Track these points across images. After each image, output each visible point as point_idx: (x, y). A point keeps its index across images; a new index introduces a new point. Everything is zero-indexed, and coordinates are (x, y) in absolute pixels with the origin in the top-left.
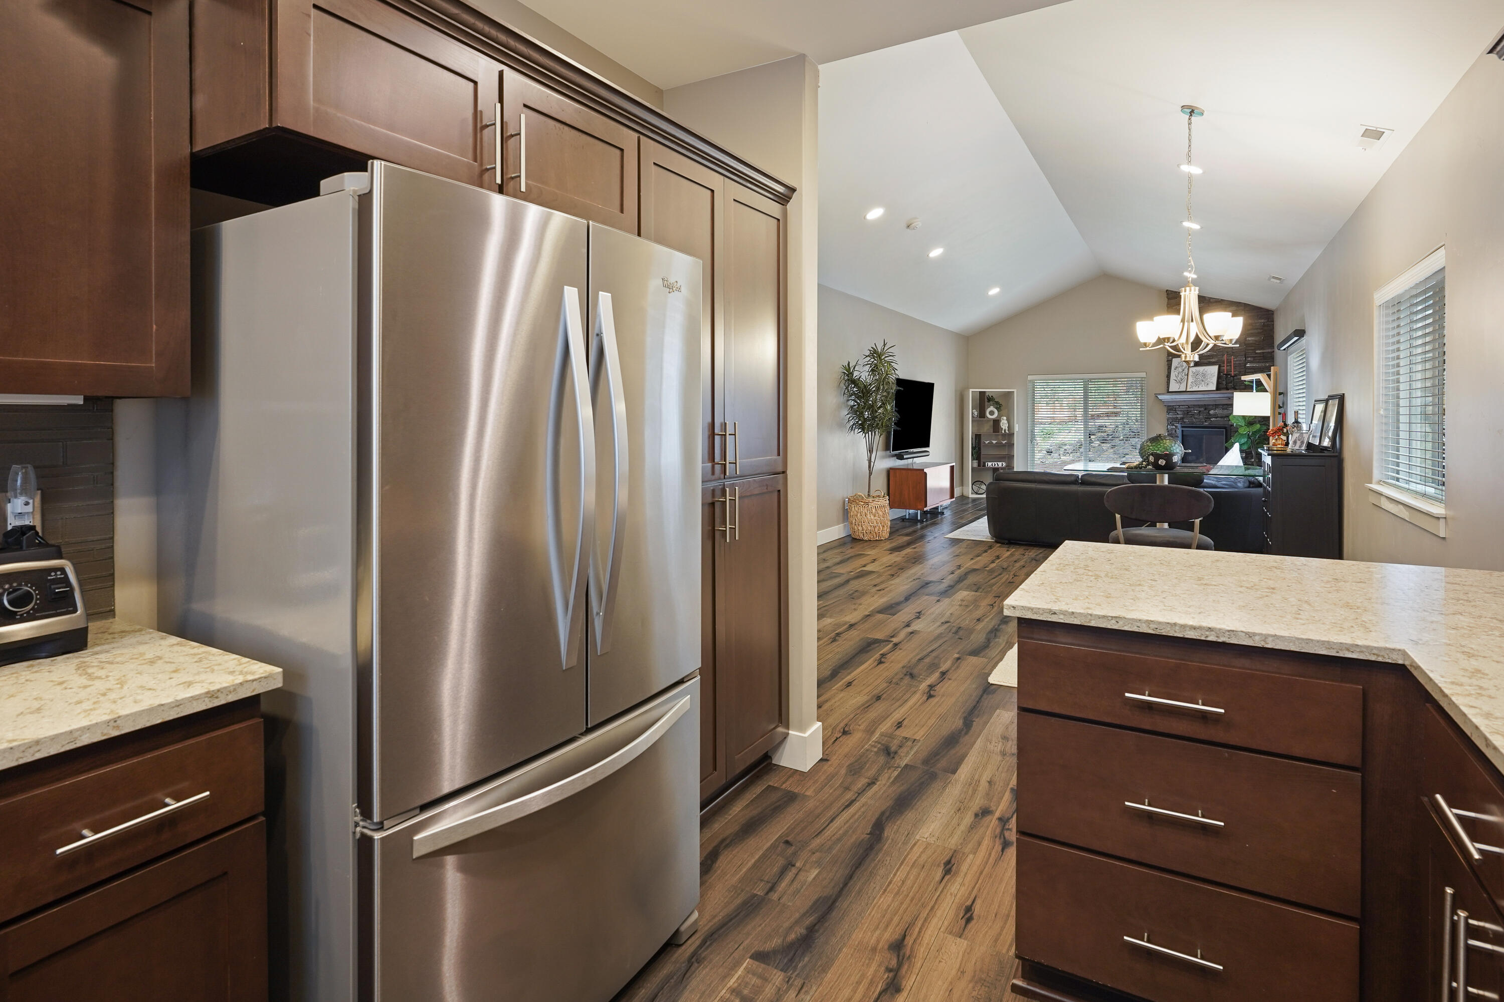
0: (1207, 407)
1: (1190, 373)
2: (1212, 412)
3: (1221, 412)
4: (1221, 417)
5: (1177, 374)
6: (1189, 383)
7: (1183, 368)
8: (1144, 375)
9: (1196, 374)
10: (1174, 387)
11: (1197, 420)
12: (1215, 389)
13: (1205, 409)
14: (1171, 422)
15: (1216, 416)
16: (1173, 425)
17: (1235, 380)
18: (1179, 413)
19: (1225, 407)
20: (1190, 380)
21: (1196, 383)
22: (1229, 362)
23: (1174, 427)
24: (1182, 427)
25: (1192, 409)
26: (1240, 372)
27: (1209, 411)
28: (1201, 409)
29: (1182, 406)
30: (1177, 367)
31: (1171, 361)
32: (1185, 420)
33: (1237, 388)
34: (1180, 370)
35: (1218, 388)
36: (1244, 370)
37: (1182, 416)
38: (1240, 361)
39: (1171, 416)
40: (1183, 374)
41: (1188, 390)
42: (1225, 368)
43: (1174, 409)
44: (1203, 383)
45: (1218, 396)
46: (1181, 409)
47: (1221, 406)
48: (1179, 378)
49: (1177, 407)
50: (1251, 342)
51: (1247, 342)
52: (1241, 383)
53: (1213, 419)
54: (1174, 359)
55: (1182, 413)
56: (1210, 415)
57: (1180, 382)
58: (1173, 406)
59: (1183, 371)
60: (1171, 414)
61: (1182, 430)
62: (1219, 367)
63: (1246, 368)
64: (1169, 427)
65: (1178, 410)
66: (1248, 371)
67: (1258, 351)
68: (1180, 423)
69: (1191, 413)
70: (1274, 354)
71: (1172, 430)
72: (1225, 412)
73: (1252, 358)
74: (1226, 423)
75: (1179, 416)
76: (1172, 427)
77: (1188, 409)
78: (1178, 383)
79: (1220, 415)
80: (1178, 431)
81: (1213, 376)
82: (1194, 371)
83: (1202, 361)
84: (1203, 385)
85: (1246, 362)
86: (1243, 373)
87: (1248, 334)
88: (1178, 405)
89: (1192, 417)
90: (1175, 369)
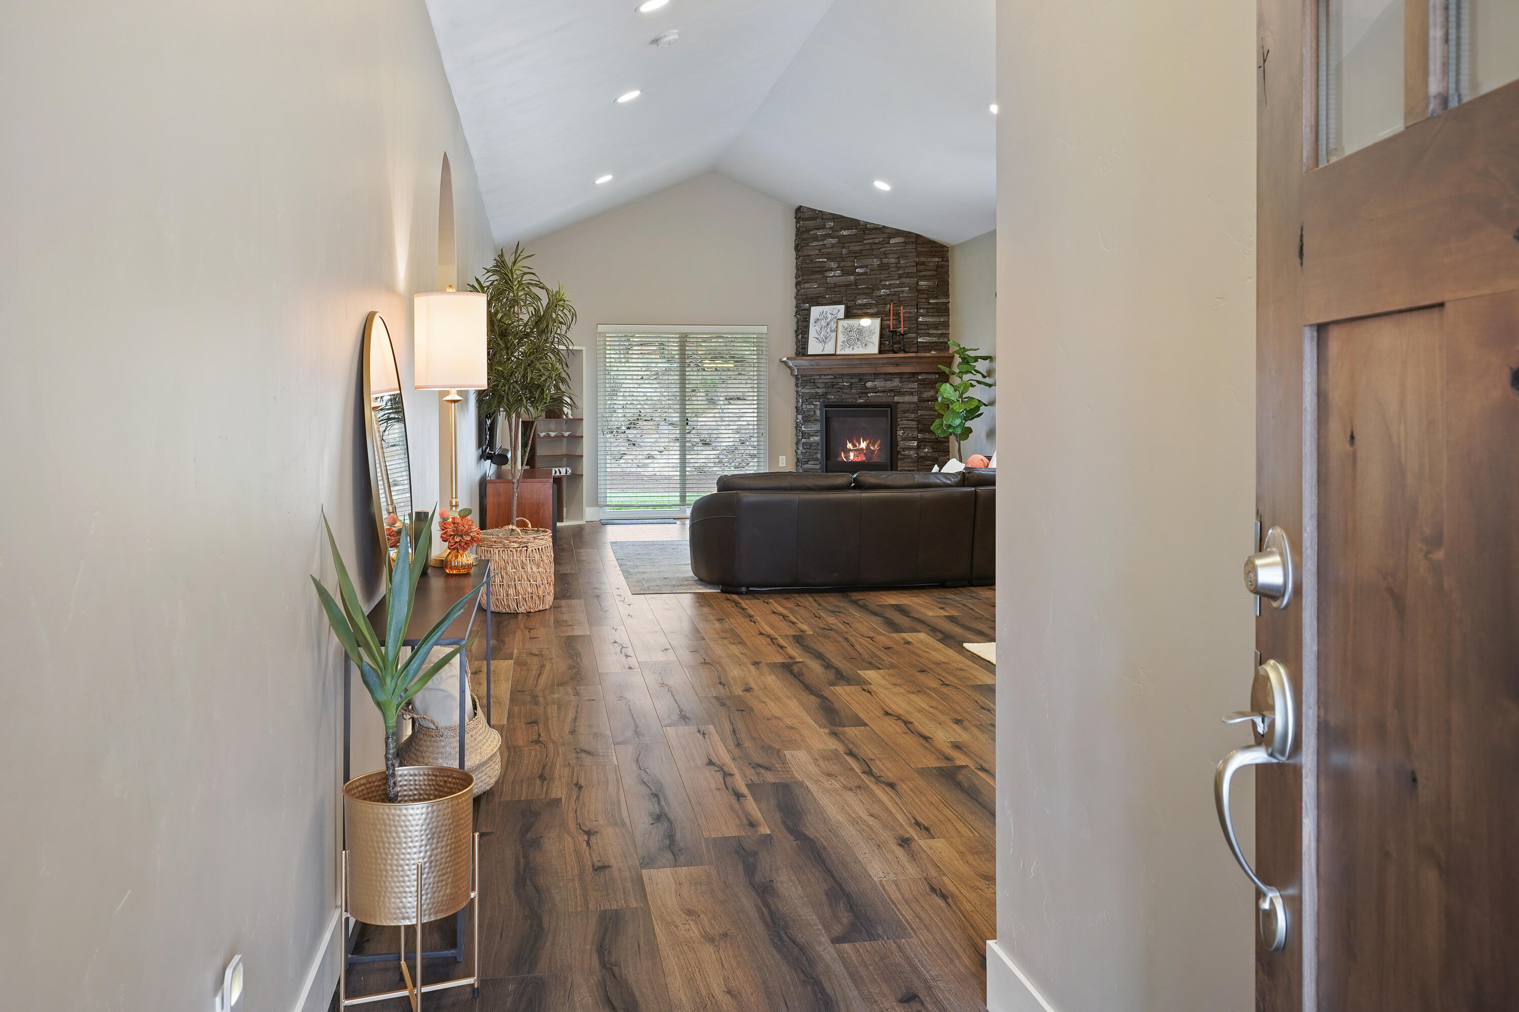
0: (862, 378)
1: (840, 329)
2: (869, 384)
3: (882, 384)
4: (884, 392)
5: (818, 329)
6: (839, 343)
7: (828, 320)
8: (764, 329)
9: (848, 330)
10: (814, 348)
11: (847, 396)
12: (877, 352)
13: (860, 380)
14: (809, 399)
15: (874, 390)
16: (811, 403)
17: (905, 340)
18: (819, 385)
19: (888, 377)
20: (841, 338)
21: (849, 343)
22: (897, 314)
23: (813, 406)
24: (826, 406)
25: (840, 380)
26: (910, 328)
27: (865, 383)
28: (853, 381)
29: (825, 375)
30: (818, 320)
31: (809, 310)
32: (829, 397)
33: (907, 350)
34: (823, 323)
35: (880, 352)
36: (916, 325)
37: (824, 390)
38: (910, 313)
39: (807, 391)
40: (829, 330)
41: (838, 353)
42: (891, 323)
43: (812, 381)
44: (859, 343)
45: (881, 362)
46: (824, 381)
47: (883, 376)
48: (822, 336)
49: (816, 377)
50: (924, 287)
51: (919, 288)
52: (913, 344)
53: (872, 394)
54: (812, 308)
55: (824, 386)
56: (866, 388)
57: (824, 341)
58: (811, 375)
59: (828, 325)
60: (808, 387)
61: (826, 411)
62: (882, 320)
63: (918, 323)
64: (804, 406)
65: (816, 381)
66: (920, 327)
67: (931, 301)
68: (821, 400)
69: (837, 386)
70: (950, 305)
71: (808, 411)
72: (889, 385)
73: (925, 310)
74: (890, 400)
75: (820, 391)
76: (809, 407)
77: (834, 380)
78: (821, 342)
79: (882, 389)
80: (818, 412)
81: (874, 333)
82: (846, 326)
83: (855, 311)
84: (860, 346)
85: (918, 315)
86: (914, 329)
87: (920, 276)
88: (819, 375)
89: (839, 391)
90: (815, 322)
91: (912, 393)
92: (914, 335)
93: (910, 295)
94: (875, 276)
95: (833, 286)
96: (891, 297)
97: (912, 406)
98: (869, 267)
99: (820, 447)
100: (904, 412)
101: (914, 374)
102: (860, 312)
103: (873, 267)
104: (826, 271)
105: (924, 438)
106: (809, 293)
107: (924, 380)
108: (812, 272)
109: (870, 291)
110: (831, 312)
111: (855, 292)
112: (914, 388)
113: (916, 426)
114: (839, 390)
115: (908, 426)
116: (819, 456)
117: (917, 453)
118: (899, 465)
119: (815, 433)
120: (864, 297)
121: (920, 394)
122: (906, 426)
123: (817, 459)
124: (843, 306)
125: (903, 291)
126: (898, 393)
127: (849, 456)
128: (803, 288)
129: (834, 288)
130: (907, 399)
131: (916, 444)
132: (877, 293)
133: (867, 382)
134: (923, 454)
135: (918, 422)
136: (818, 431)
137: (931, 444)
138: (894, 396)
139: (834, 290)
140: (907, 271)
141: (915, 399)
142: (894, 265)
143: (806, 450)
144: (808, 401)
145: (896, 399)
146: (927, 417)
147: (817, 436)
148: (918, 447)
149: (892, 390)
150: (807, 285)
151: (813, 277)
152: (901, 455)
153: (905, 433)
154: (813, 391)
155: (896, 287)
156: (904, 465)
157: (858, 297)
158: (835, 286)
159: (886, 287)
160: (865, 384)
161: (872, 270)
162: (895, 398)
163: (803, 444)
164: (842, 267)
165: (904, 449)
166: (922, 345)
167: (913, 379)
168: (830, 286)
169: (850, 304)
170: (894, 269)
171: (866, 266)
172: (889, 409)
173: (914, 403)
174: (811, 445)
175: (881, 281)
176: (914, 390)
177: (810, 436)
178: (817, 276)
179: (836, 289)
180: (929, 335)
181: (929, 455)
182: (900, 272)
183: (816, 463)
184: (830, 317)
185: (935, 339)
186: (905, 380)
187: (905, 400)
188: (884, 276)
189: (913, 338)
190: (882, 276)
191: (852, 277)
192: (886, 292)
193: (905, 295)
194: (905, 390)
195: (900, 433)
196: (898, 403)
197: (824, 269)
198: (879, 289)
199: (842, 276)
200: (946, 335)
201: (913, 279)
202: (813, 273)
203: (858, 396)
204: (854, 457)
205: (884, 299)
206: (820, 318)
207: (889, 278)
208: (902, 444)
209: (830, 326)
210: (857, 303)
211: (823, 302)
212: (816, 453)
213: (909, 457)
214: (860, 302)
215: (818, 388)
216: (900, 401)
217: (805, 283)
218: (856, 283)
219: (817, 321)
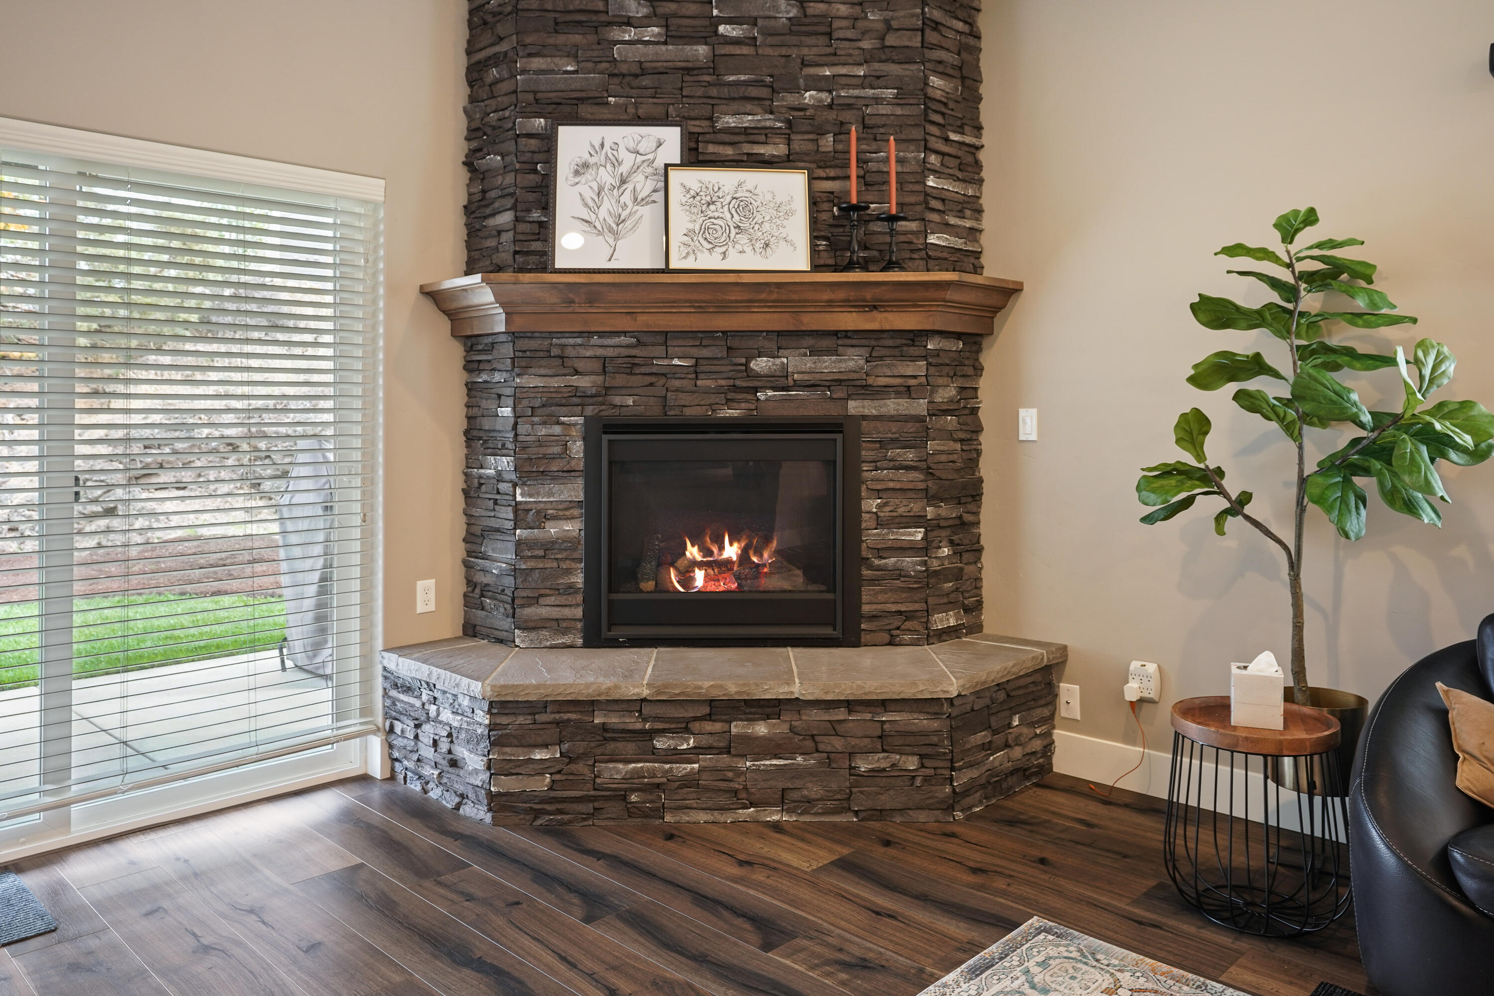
0: (739, 343)
1: (676, 198)
2: (761, 364)
3: (809, 363)
4: (811, 386)
5: (589, 194)
6: (678, 239)
7: (624, 169)
9: (702, 202)
10: (580, 249)
11: (685, 399)
12: (805, 266)
14: (544, 406)
15: (779, 380)
18: (580, 365)
19: (825, 343)
20: (680, 221)
21: (711, 235)
23: (557, 429)
24: (603, 429)
25: (660, 351)
26: (904, 205)
27: (749, 359)
28: (706, 353)
29: (601, 334)
30: (586, 166)
31: (548, 134)
32: (617, 400)
33: (893, 263)
34: (606, 177)
35: (816, 267)
36: (921, 198)
37: (596, 380)
38: (904, 161)
39: (538, 381)
40: (627, 198)
41: (675, 265)
43: (555, 351)
44: (743, 239)
45: (826, 296)
46: (600, 352)
47: (809, 341)
48: (603, 213)
49: (571, 341)
50: (938, 94)
51: (930, 92)
52: (912, 251)
53: (770, 393)
54: (561, 129)
55: (597, 366)
56: (750, 374)
57: (611, 230)
58: (551, 334)
59: (623, 182)
60: (543, 371)
61: (609, 441)
62: (811, 179)
63: (927, 194)
64: (522, 429)
65: (570, 352)
66: (935, 204)
67: (954, 137)
68: (589, 411)
69: (643, 370)
70: (982, 156)
71: (540, 443)
72: (828, 365)
73: (939, 158)
74: (832, 410)
75: (584, 382)
76: (543, 431)
77: (634, 352)
78: (600, 233)
79: (806, 377)
80: (577, 448)
81: (789, 214)
82: (695, 187)
83: (711, 148)
84: (748, 249)
85: (926, 170)
86: (919, 208)
87: (930, 61)
88: (580, 334)
89: (651, 385)
90: (577, 173)
91: (908, 392)
92: (913, 226)
93: (899, 111)
94: (784, 51)
95: (635, 69)
96: (832, 115)
97: (911, 427)
98: (760, 22)
99: (581, 552)
100: (883, 444)
101: (916, 337)
102: (729, 151)
103: (772, 23)
104: (610, 24)
105: (938, 518)
106: (543, 88)
107: (937, 353)
108: (556, 24)
109: (764, 92)
110: (632, 145)
111: (714, 92)
112: (915, 377)
113: (921, 486)
114: (653, 379)
115: (898, 486)
116: (579, 579)
117: (925, 563)
118: (865, 598)
119: (562, 513)
120: (749, 107)
121: (932, 392)
122: (891, 485)
123: (571, 589)
124: (677, 130)
125: (877, 100)
126: (865, 390)
127: (693, 579)
128: (523, 72)
129: (636, 76)
130: (892, 406)
131: (919, 537)
132: (791, 99)
133: (754, 357)
134: (935, 565)
135: (929, 472)
136: (572, 505)
137: (947, 532)
138: (849, 397)
139: (635, 82)
140: (891, 40)
141: (920, 406)
142: (845, 23)
143: (531, 564)
144: (539, 412)
145: (854, 407)
146: (943, 458)
147: (573, 518)
148: (926, 548)
149: (839, 382)
150: (537, 63)
151: (561, 39)
152: (871, 567)
153: (885, 504)
154: (555, 382)
155: (855, 87)
156: (881, 597)
157: (724, 108)
158: (642, 70)
159: (823, 84)
160: (746, 365)
161: (768, 33)
162: (851, 404)
163: (519, 543)
164: (667, 17)
165: (880, 553)
166: (938, 254)
167: (913, 351)
168: (624, 68)
169: (695, 126)
170: (849, 34)
171: (753, 22)
172: (839, 437)
173: (919, 419)
174: (549, 546)
175: (804, 64)
176: (912, 382)
177: (543, 517)
178: (577, 39)
179: (646, 81)
180: (946, 227)
181: (947, 564)
182: (866, 44)
183: (571, 600)
184: (628, 161)
185: (958, 243)
186: (884, 352)
187: (884, 411)
188: (815, 50)
189: (912, 233)
190: (805, 51)
191: (702, 50)
192: (821, 100)
193: (883, 110)
194: (882, 381)
195: (871, 504)
196: (864, 417)
197: (603, 18)
198: (796, 90)
199: (665, 43)
200: (974, 233)
201: (914, 67)
202: (558, 27)
203: (721, 398)
204: (705, 581)
205: (812, 118)
206: (592, 161)
207: (833, 59)
208: (872, 536)
209: (629, 186)
210: (719, 125)
211: (598, 117)
212: (568, 572)
213: (900, 573)
214: (731, 121)
215: (576, 372)
216: (867, 412)
217: (530, 55)
218: (714, 66)
219: (581, 169)
